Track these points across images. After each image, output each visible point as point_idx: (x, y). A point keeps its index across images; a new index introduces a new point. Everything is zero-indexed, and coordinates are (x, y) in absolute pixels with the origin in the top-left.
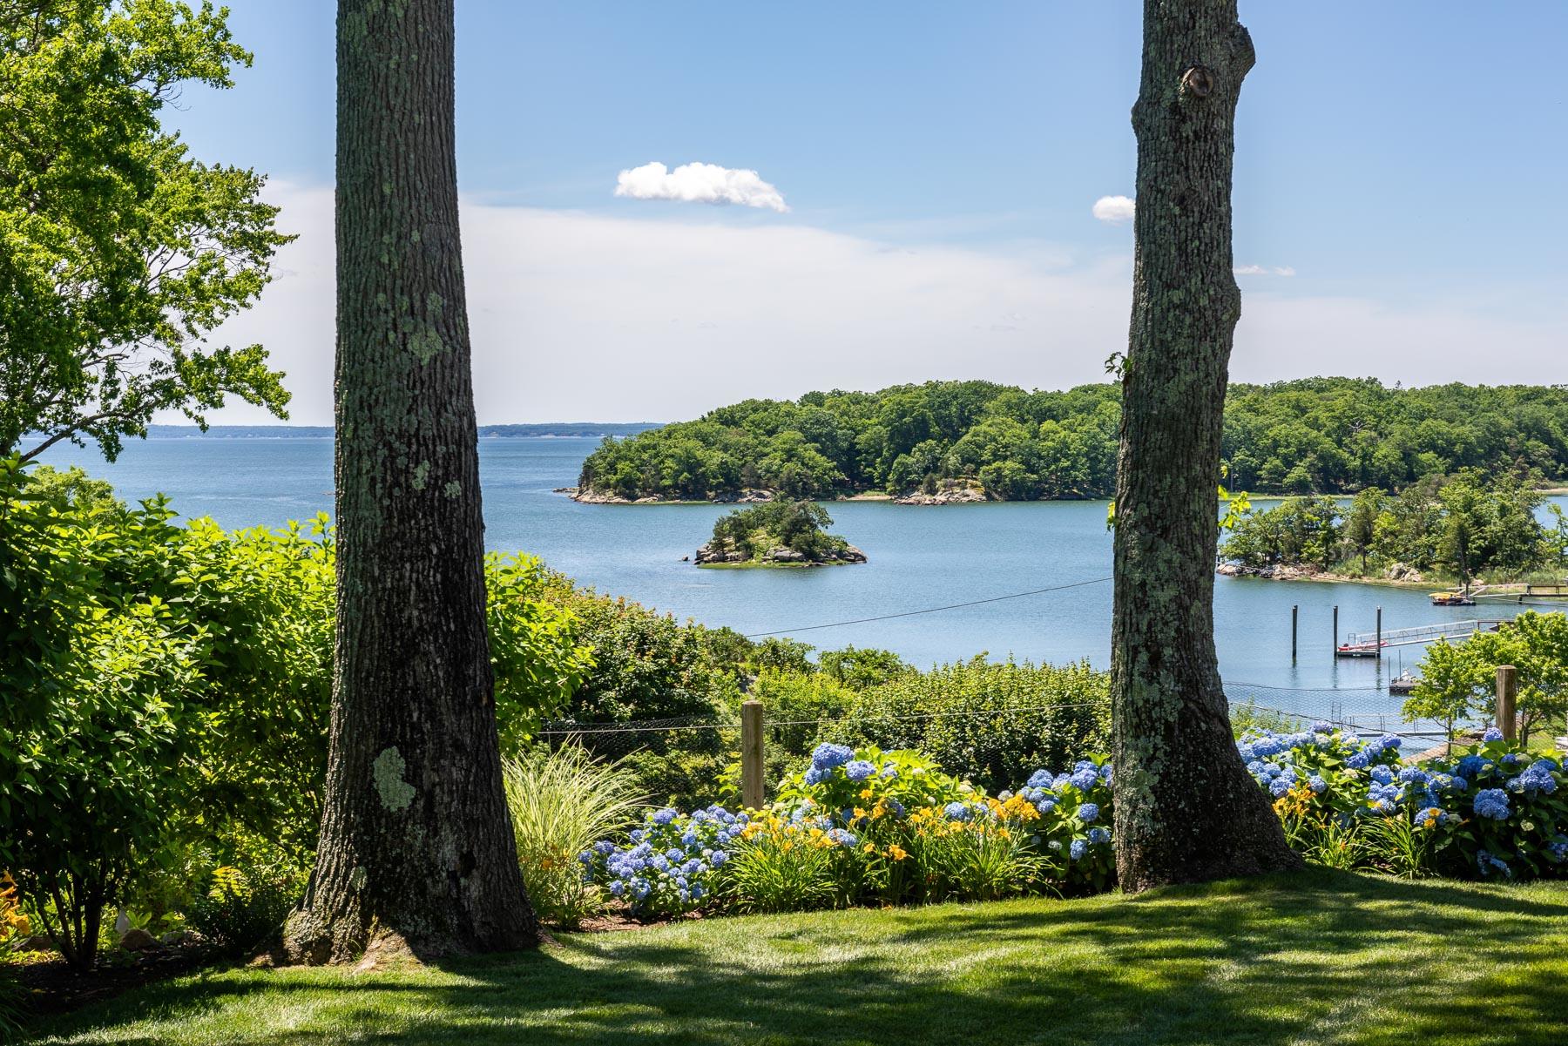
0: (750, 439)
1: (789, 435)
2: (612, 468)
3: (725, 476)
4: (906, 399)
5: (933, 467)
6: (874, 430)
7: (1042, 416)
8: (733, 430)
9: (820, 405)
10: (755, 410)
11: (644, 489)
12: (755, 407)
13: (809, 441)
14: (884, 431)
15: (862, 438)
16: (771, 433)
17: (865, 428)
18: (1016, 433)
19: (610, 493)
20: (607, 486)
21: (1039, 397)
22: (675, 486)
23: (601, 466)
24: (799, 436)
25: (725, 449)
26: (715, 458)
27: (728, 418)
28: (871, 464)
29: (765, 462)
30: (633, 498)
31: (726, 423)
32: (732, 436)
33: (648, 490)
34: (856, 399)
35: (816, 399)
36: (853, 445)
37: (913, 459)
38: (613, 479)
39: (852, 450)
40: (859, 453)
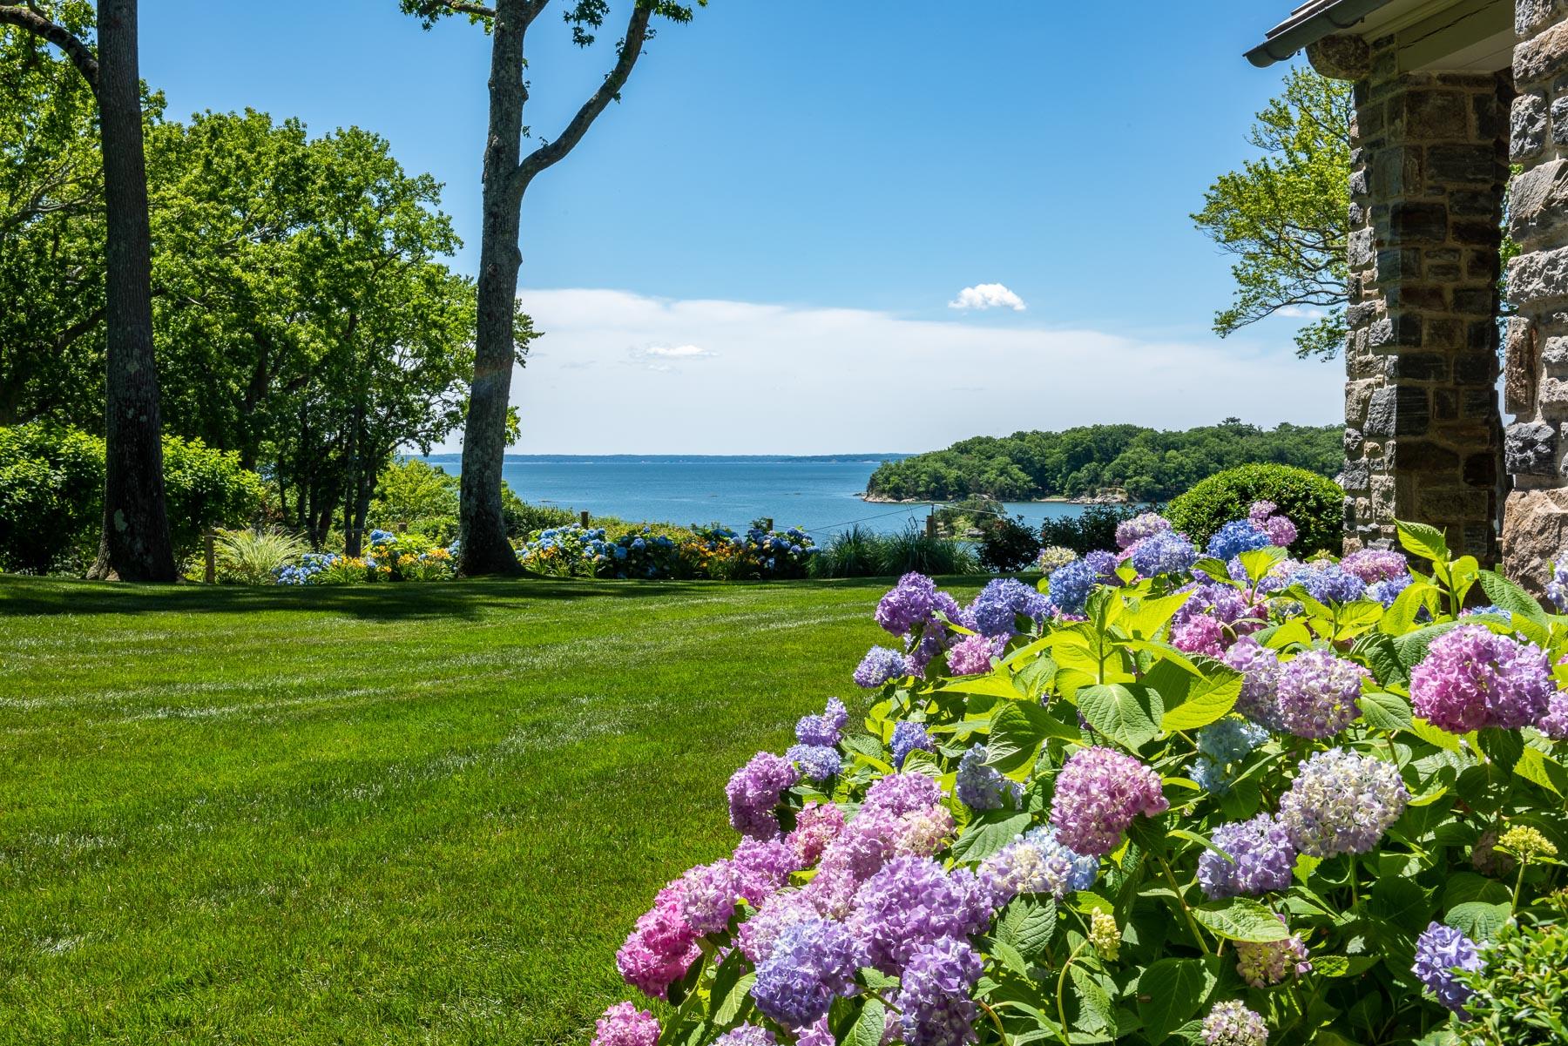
0: (976, 462)
1: (1001, 460)
2: (887, 480)
3: (958, 485)
4: (1078, 435)
5: (1095, 479)
6: (1057, 455)
7: (1167, 448)
8: (965, 456)
9: (1022, 440)
10: (980, 443)
11: (907, 494)
12: (979, 441)
13: (1014, 463)
14: (1064, 457)
15: (1048, 461)
16: (989, 458)
17: (1052, 454)
18: (1150, 458)
19: (885, 496)
20: (883, 491)
21: (1168, 434)
22: (927, 492)
23: (880, 478)
24: (1008, 459)
25: (960, 468)
26: (953, 473)
27: (962, 449)
28: (1055, 479)
29: (986, 476)
30: (900, 499)
31: (962, 452)
32: (964, 459)
33: (908, 495)
34: (1047, 436)
35: (1021, 436)
36: (1043, 466)
37: (1083, 474)
38: (887, 487)
39: (1043, 469)
40: (1047, 471)
